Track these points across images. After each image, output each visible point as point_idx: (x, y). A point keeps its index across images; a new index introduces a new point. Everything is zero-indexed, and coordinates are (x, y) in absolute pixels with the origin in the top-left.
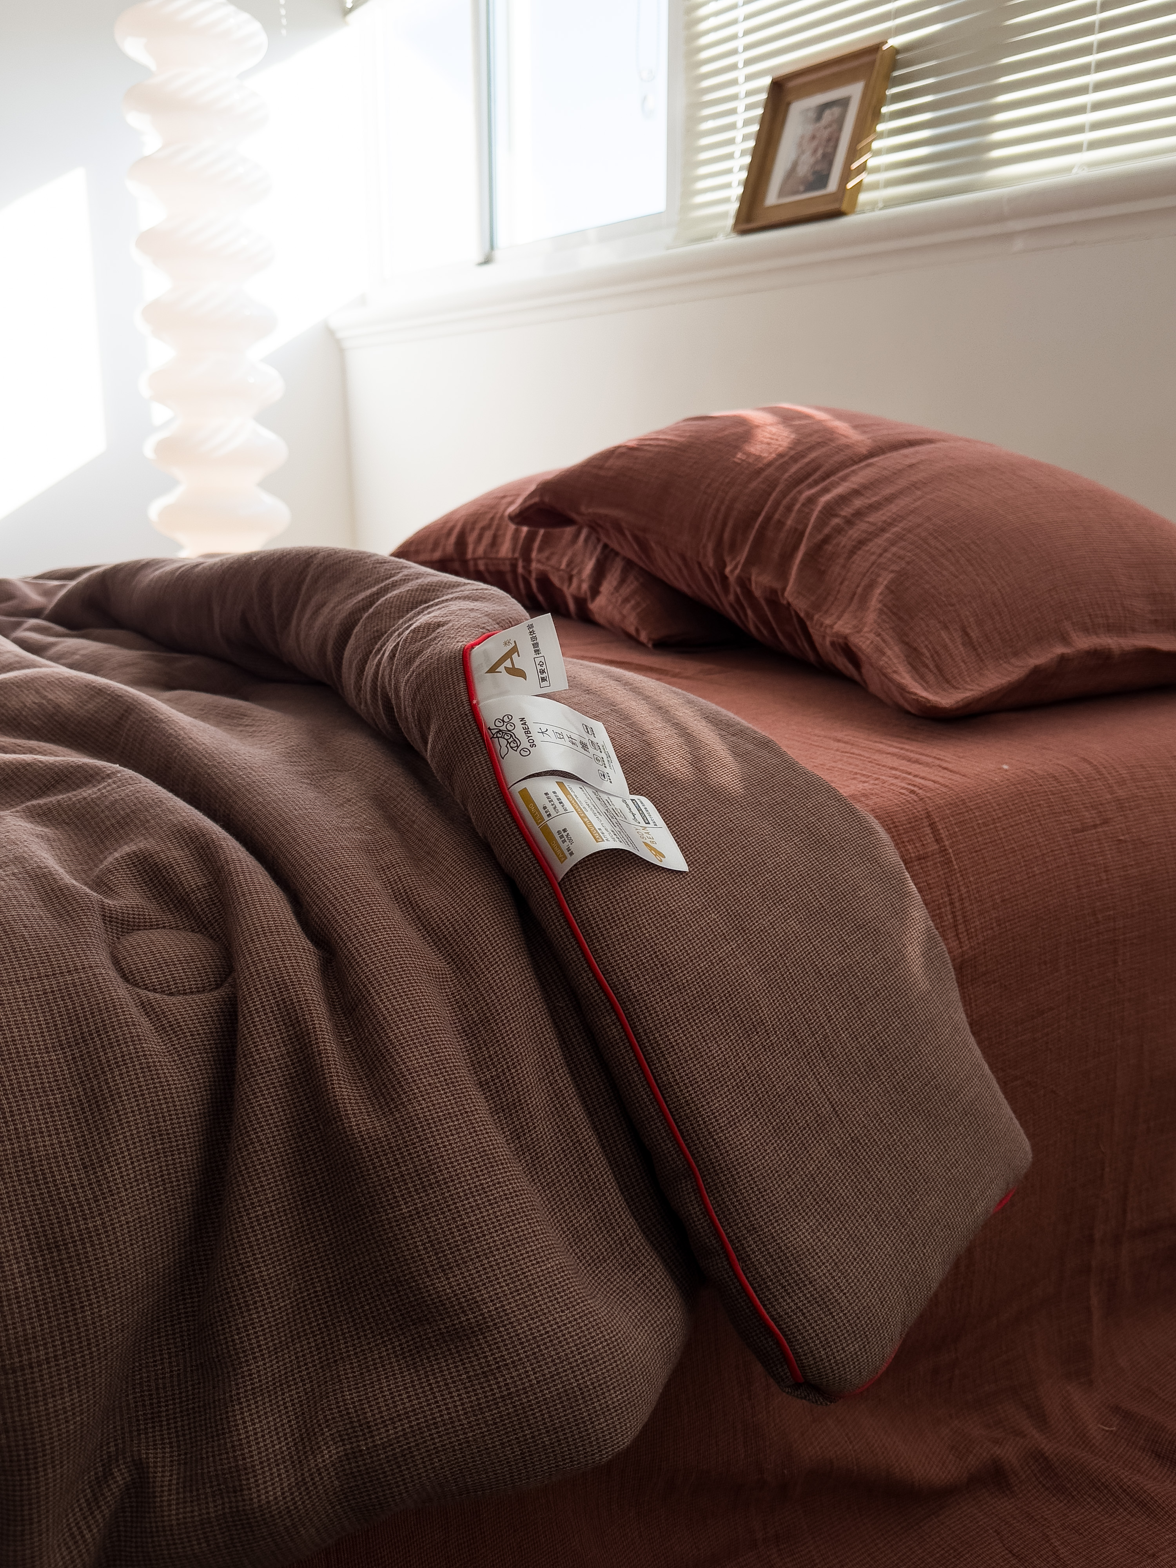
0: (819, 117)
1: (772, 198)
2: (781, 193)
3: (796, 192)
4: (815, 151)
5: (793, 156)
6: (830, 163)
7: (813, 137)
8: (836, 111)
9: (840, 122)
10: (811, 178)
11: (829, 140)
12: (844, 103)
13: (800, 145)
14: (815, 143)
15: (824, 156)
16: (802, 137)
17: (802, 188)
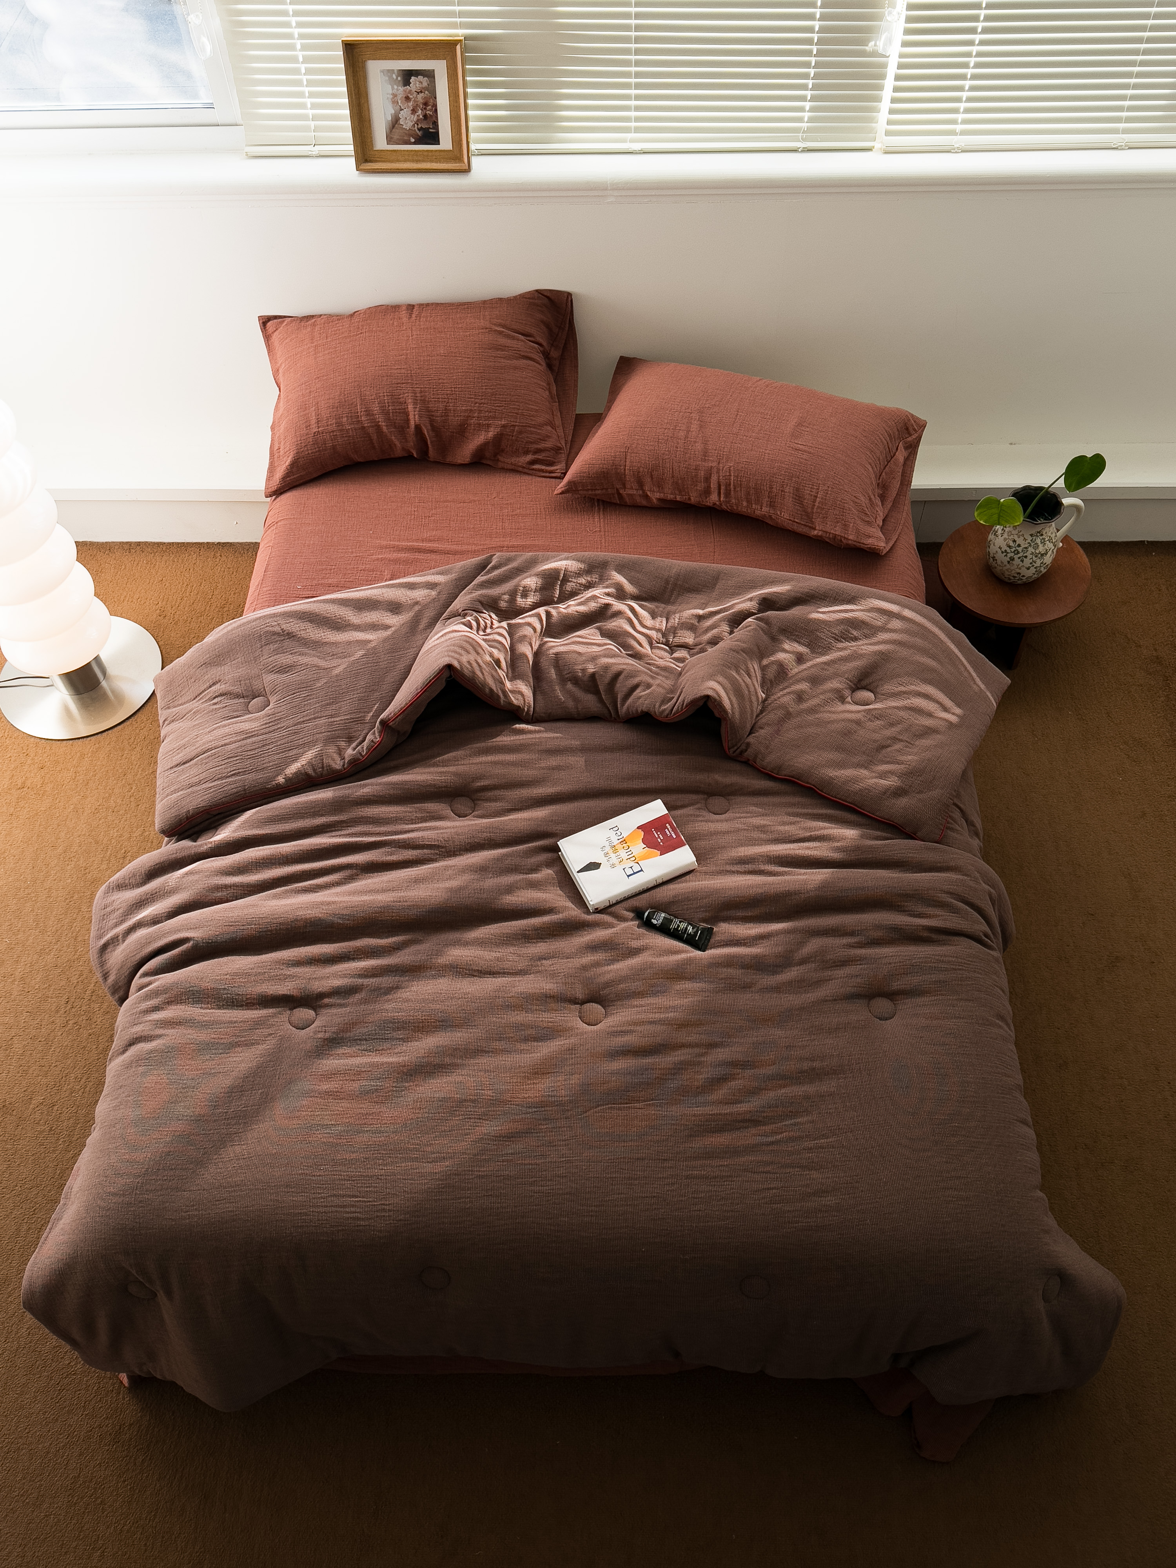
0: (406, 82)
1: (380, 142)
2: (390, 140)
3: (408, 143)
4: (414, 111)
5: (391, 111)
6: (435, 124)
7: (407, 99)
8: (425, 81)
9: (432, 90)
10: (420, 133)
11: (426, 104)
12: (429, 75)
13: (395, 102)
14: (411, 104)
15: (425, 116)
16: (395, 95)
17: (413, 140)
